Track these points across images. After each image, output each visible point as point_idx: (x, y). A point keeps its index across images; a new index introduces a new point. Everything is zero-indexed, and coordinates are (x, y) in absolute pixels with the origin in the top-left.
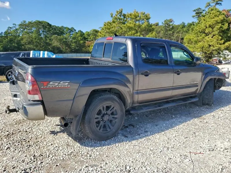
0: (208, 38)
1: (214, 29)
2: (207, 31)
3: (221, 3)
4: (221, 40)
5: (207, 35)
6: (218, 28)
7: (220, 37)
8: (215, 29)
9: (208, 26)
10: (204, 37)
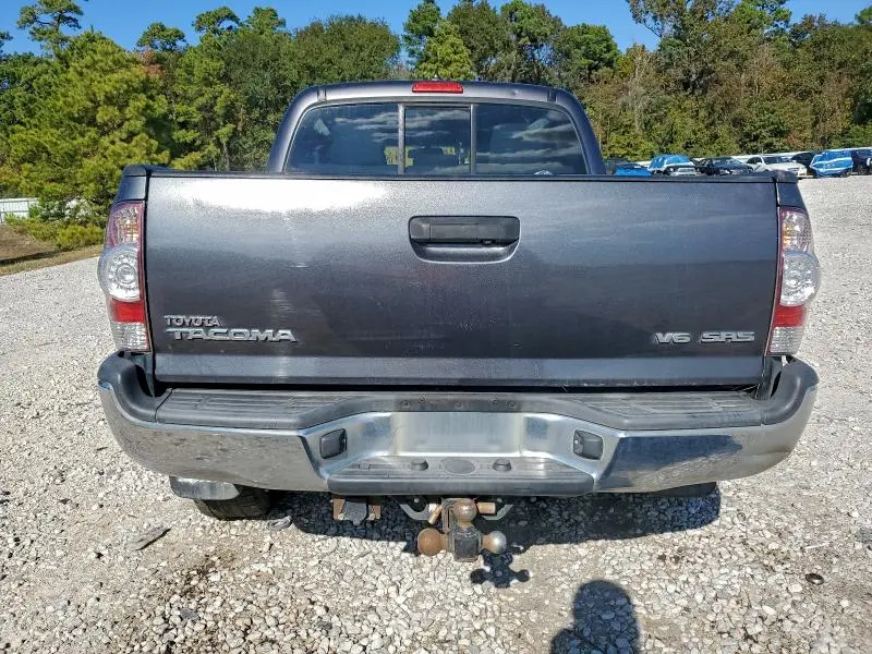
0: (113, 144)
1: (127, 111)
2: (101, 117)
3: (75, 20)
4: (159, 151)
5: (104, 130)
6: (140, 110)
7: (155, 143)
8: (129, 112)
9: (101, 97)
10: (97, 137)
